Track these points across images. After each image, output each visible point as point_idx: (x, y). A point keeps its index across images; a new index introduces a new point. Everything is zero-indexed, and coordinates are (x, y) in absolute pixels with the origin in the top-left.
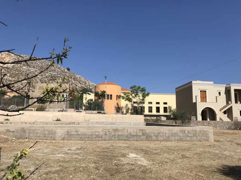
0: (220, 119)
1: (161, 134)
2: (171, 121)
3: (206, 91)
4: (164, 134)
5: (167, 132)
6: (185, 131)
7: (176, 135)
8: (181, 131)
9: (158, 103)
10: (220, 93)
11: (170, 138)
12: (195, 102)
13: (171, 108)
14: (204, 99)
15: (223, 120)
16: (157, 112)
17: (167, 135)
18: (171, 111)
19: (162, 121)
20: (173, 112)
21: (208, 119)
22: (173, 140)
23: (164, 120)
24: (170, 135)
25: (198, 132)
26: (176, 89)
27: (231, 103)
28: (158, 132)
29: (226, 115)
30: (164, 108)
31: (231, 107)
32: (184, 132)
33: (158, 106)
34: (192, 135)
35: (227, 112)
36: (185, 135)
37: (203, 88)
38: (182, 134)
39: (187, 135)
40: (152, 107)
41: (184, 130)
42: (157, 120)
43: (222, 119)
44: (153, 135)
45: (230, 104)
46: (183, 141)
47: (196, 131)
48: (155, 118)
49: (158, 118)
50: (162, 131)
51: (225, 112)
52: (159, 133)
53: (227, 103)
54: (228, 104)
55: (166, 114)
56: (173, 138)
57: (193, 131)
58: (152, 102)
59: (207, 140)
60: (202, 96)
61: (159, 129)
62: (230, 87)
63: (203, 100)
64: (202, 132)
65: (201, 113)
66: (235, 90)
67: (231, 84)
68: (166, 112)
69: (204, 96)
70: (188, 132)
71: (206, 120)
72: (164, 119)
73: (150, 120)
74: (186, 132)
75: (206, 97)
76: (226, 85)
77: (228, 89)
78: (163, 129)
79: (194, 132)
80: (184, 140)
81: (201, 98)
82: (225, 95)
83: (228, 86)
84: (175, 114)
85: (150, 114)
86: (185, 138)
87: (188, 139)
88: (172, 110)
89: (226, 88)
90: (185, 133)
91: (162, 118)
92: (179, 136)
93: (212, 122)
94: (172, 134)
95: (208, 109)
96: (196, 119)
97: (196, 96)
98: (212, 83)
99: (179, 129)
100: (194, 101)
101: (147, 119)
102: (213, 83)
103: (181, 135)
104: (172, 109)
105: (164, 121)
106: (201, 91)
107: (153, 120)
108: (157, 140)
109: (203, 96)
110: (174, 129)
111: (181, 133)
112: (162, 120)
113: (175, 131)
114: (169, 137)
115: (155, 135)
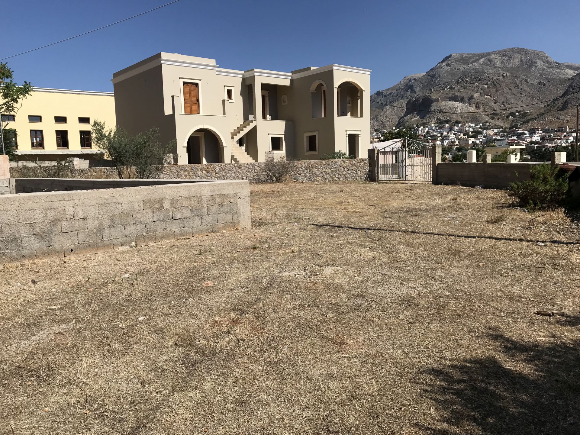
0: (233, 158)
1: (64, 223)
2: (104, 169)
3: (197, 85)
4: (78, 224)
5: (93, 212)
6: (161, 201)
7: (130, 220)
8: (149, 203)
9: (61, 119)
10: (229, 92)
11: (106, 234)
12: (172, 113)
13: (103, 128)
14: (194, 107)
15: (238, 160)
16: (59, 146)
17: (93, 224)
18: (101, 137)
19: (77, 170)
20: (109, 140)
21: (204, 160)
22: (115, 242)
23: (81, 168)
24: (106, 222)
25: (205, 200)
26: (115, 75)
27: (255, 118)
28: (51, 215)
29: (243, 148)
30: (82, 133)
31: (255, 129)
32: (157, 205)
33: (61, 127)
34: (186, 213)
35: (245, 141)
36: (162, 216)
37: (192, 75)
38: (151, 215)
39: (171, 214)
40: (41, 131)
41: (158, 197)
42: (59, 171)
43: (235, 160)
44: (24, 231)
45: (252, 122)
46: (155, 238)
47: (199, 198)
48: (54, 163)
49: (63, 162)
50: (70, 212)
51: (241, 142)
52: (54, 222)
53: (246, 118)
54: (247, 122)
55: (87, 151)
56: (117, 234)
57: (189, 197)
58: (40, 117)
59: (234, 225)
60: (188, 98)
61: (56, 204)
62: (253, 78)
63: (191, 108)
64: (218, 200)
65: (186, 145)
66: (265, 86)
67: (255, 70)
68: (89, 146)
69: (194, 99)
70: (173, 202)
71: (199, 161)
72: (80, 164)
73: (34, 170)
74: (167, 205)
75: (198, 100)
76: (243, 72)
77: (248, 83)
78: (71, 203)
79: (194, 203)
80: (159, 233)
81: (185, 103)
82: (241, 99)
83: (248, 75)
84: (116, 145)
85: (38, 151)
86: (162, 225)
87: (174, 228)
88: (107, 134)
89: (244, 80)
90: (162, 207)
91: (75, 163)
92: (139, 223)
93: (217, 167)
94: (112, 218)
95: (203, 133)
96: (176, 161)
97: (173, 97)
98: (213, 62)
99: (140, 197)
100: (168, 111)
101: (25, 167)
102: (215, 64)
103: (149, 216)
104: (106, 131)
105: (82, 171)
106: (184, 83)
107: (45, 169)
108: (49, 252)
109: (190, 97)
110: (120, 200)
111: (149, 212)
112: (76, 167)
113: (126, 207)
114: (100, 230)
115: (38, 230)
